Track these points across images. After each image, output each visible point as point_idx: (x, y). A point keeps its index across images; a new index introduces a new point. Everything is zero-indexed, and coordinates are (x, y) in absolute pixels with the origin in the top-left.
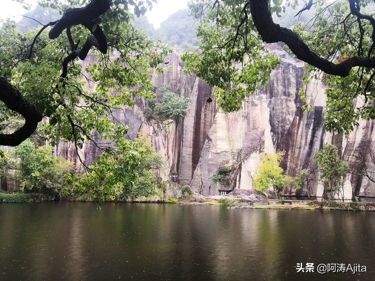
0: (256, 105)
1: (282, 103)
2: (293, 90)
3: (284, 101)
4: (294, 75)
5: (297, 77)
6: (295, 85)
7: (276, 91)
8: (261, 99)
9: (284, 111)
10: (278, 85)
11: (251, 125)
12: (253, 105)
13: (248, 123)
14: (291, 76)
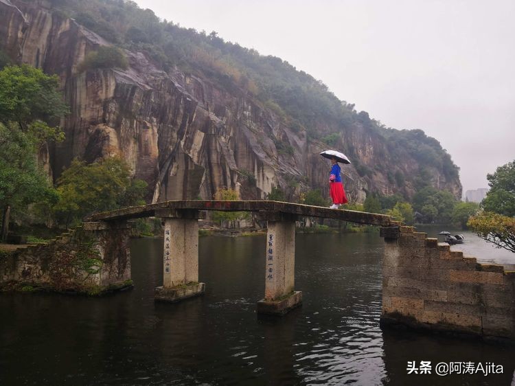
0: (148, 128)
1: (168, 131)
2: (179, 122)
3: (170, 130)
4: (183, 106)
5: (186, 110)
6: (182, 117)
7: (167, 117)
8: (151, 122)
9: (169, 140)
10: (169, 113)
11: (143, 149)
12: (144, 128)
13: (140, 147)
14: (181, 106)
